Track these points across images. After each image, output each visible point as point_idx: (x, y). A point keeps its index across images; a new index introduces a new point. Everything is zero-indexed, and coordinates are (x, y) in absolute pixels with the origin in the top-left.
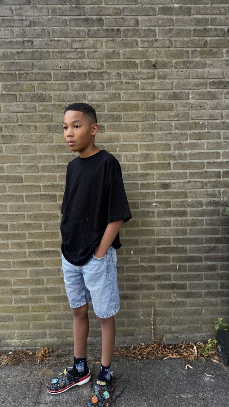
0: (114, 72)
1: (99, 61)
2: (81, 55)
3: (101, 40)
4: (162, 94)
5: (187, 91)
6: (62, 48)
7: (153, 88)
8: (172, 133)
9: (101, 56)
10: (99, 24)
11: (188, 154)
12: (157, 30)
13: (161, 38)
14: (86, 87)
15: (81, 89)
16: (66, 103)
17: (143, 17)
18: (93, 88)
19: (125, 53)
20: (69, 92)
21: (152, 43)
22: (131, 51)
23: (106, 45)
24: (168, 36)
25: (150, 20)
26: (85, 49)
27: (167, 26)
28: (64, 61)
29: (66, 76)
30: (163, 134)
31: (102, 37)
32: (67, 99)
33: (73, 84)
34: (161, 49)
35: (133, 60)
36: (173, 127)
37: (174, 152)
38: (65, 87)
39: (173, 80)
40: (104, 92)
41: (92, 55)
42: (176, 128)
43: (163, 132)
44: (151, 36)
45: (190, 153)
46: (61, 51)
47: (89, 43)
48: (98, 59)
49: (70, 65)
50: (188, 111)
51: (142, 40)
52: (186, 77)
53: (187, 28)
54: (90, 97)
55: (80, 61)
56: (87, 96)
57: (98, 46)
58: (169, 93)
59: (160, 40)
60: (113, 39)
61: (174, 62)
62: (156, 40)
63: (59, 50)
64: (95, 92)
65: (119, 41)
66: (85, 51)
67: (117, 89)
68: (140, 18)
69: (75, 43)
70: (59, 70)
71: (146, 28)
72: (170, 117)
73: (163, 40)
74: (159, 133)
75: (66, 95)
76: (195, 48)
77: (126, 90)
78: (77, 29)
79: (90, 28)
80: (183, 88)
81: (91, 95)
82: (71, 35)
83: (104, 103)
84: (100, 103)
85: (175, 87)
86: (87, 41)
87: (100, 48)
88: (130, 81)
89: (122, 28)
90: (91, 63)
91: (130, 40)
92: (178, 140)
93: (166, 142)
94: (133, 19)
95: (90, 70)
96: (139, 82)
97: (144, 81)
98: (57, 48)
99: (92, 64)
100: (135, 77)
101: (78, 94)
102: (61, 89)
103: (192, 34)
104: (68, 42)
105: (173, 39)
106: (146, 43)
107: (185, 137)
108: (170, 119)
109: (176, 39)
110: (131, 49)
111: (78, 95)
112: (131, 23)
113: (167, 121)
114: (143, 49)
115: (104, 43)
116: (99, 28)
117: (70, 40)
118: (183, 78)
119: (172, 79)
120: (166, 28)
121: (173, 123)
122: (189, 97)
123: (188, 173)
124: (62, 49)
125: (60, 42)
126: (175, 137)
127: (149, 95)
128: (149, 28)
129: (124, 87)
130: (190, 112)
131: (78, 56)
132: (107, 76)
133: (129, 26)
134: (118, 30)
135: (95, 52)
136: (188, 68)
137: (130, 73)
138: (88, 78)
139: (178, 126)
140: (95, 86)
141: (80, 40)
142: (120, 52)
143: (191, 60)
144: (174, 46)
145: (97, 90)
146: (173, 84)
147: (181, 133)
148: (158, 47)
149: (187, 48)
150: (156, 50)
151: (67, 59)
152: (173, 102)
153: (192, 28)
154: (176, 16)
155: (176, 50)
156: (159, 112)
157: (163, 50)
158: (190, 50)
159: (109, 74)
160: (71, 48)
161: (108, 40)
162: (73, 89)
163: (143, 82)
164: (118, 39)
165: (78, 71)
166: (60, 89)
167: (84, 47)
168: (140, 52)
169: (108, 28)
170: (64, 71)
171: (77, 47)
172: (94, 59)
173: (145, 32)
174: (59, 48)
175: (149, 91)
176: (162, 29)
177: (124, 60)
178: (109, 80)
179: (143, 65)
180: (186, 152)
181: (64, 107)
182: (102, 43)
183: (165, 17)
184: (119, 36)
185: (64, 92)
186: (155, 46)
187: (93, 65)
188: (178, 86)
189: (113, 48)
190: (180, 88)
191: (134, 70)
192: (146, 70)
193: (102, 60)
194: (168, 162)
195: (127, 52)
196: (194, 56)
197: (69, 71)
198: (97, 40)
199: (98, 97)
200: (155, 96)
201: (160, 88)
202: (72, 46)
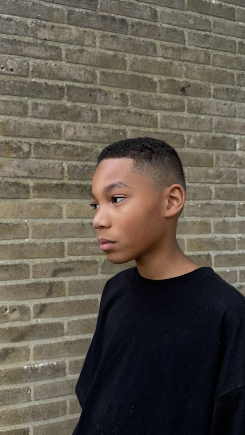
0: (115, 92)
1: (89, 68)
2: (54, 53)
3: (93, 33)
4: (195, 138)
5: (232, 136)
6: (15, 34)
7: (181, 126)
8: (212, 205)
9: (92, 60)
10: (90, 5)
11: (236, 239)
12: (186, 33)
13: (193, 47)
14: (62, 113)
15: (52, 115)
16: (20, 139)
17: (163, 8)
18: (76, 116)
19: (134, 63)
20: (28, 120)
21: (178, 53)
22: (146, 60)
23: (101, 42)
24: (203, 46)
25: (176, 16)
26: (62, 44)
27: (201, 30)
28: (18, 59)
29: (22, 89)
30: (198, 205)
31: (95, 29)
32: (23, 133)
33: (36, 105)
34: (193, 64)
35: (148, 76)
36: (213, 194)
37: (216, 237)
38: (20, 109)
39: (211, 117)
40: (97, 125)
41: (75, 56)
42: (218, 197)
43: (198, 202)
44: (177, 40)
45: (240, 238)
46: (14, 40)
47: (71, 34)
48: (86, 65)
49: (31, 68)
50: (235, 169)
51: (162, 46)
52: (231, 114)
53: (230, 38)
54: (70, 133)
55: (52, 63)
56: (63, 129)
57: (87, 42)
58: (205, 137)
59: (191, 50)
60: (114, 34)
61: (212, 87)
62: (185, 49)
63: (11, 37)
64: (79, 124)
65: (124, 39)
66: (63, 46)
67: (120, 122)
68: (158, 9)
69: (42, 29)
70: (8, 74)
71: (170, 26)
72: (207, 176)
73: (196, 51)
74: (191, 203)
75: (20, 124)
76: (242, 72)
77: (136, 126)
78: (48, 5)
79: (72, 9)
80: (227, 131)
81: (72, 129)
82: (36, 15)
83: (95, 146)
84: (89, 145)
85: (216, 128)
86: (67, 31)
87: (90, 46)
88: (143, 111)
89: (129, 20)
90: (73, 70)
91: (143, 41)
92: (220, 216)
93: (202, 219)
94: (149, 9)
95: (70, 83)
96: (158, 114)
97: (167, 113)
98: (4, 33)
99: (75, 72)
100: (151, 104)
101: (45, 125)
102: (11, 113)
103: (237, 48)
104: (29, 26)
105: (210, 51)
106: (170, 52)
107: (232, 211)
108: (208, 180)
109: (215, 53)
110: (145, 57)
111: (46, 127)
112: (145, 13)
113: (203, 183)
114: (165, 61)
115: (98, 40)
116: (89, 11)
117: (33, 22)
118: (227, 115)
119: (210, 115)
120: (200, 32)
121: (213, 188)
122: (235, 147)
123: (238, 273)
124: (16, 37)
125: (13, 22)
126: (216, 210)
127: (175, 137)
128: (174, 27)
129: (133, 120)
130: (238, 170)
131: (48, 54)
132: (103, 97)
133: (142, 19)
134: (123, 21)
135: (81, 51)
136: (233, 100)
137: (143, 96)
138: (66, 97)
139: (221, 193)
140: (80, 114)
141: (53, 27)
142: (127, 58)
143: (237, 88)
144: (213, 62)
145: (84, 121)
146: (211, 124)
147: (226, 205)
148: (189, 61)
149: (230, 68)
150: (186, 65)
151: (24, 56)
152: (213, 153)
153: (238, 40)
154: (213, 17)
155: (215, 69)
156: (192, 168)
157: (196, 67)
158: (235, 72)
159: (106, 94)
160: (33, 37)
161: (105, 36)
162: (37, 115)
163: (165, 114)
164: (122, 37)
165: (46, 81)
166: (9, 112)
167: (60, 39)
168: (160, 64)
169: (106, 14)
170: (17, 79)
171: (47, 38)
172: (80, 64)
173: (167, 32)
174: (10, 34)
175: (174, 132)
176: (194, 34)
177: (133, 73)
178: (107, 105)
179: (166, 86)
180: (234, 236)
181: (15, 146)
182: (95, 38)
183: (198, 15)
184: (125, 32)
185: (17, 118)
186: (184, 59)
187: (77, 75)
188: (220, 127)
189: (114, 50)
190: (223, 131)
191: (150, 93)
192: (169, 95)
193: (94, 67)
194: (206, 253)
195: (139, 60)
196: (242, 83)
197: (28, 80)
198: (85, 31)
199: (84, 134)
200: (184, 141)
201: (192, 128)
202: (37, 35)
